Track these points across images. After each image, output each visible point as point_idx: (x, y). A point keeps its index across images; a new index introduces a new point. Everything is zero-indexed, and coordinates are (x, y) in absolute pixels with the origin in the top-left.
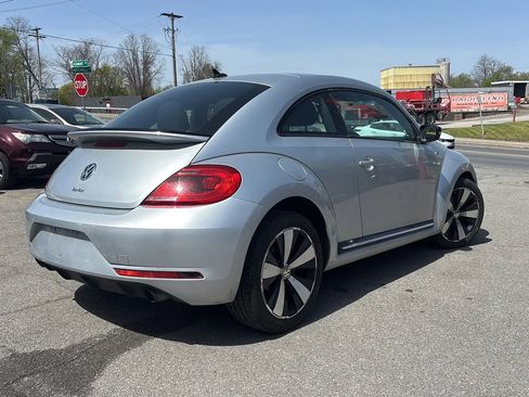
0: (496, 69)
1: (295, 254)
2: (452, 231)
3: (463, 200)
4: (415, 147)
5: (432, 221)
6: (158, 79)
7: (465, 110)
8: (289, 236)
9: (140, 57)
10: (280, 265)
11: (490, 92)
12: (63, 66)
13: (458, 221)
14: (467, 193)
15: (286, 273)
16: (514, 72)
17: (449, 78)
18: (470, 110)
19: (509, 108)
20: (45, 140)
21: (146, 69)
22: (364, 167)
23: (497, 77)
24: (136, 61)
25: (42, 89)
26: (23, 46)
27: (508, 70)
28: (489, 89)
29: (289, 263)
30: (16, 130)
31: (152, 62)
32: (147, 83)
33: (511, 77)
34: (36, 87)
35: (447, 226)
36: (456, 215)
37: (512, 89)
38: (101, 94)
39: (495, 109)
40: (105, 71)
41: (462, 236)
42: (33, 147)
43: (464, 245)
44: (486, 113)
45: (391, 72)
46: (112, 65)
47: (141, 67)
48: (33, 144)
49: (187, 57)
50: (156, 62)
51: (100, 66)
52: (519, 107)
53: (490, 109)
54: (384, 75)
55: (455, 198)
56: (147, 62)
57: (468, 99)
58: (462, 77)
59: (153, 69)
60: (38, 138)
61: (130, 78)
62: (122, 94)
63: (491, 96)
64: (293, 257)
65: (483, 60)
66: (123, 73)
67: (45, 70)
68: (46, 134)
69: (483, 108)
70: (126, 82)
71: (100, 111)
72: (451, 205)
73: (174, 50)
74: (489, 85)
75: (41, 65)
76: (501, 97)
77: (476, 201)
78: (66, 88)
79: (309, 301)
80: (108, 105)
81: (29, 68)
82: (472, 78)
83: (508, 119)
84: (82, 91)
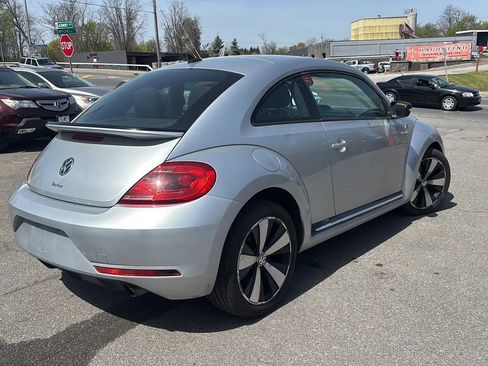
0: (461, 18)
1: (269, 242)
2: (420, 199)
3: (431, 169)
4: (386, 123)
5: (401, 192)
6: (141, 34)
7: (430, 60)
8: (264, 226)
9: (123, 13)
10: (256, 254)
11: (454, 42)
12: (49, 22)
13: (425, 189)
14: (434, 163)
15: (262, 261)
16: (477, 22)
17: (416, 28)
18: (436, 60)
19: (472, 57)
20: (33, 106)
21: (129, 24)
22: (337, 149)
23: (461, 26)
24: (119, 16)
25: (32, 45)
26: (12, 4)
27: (472, 19)
28: (453, 39)
29: (264, 250)
30: (6, 97)
31: (134, 18)
32: (131, 38)
33: (475, 27)
34: (25, 43)
35: (415, 194)
36: (424, 184)
37: (475, 38)
38: (87, 50)
39: (459, 58)
40: (90, 27)
41: (429, 202)
42: (22, 113)
43: (431, 212)
44: (450, 63)
45: (361, 24)
46: (96, 20)
47: (125, 22)
48: (22, 110)
49: (167, 12)
50: (138, 17)
51: (86, 23)
52: (482, 56)
53: (454, 59)
54: (354, 26)
55: (424, 167)
56: (130, 18)
57: (434, 50)
58: (428, 27)
59: (135, 24)
60: (26, 104)
61: (114, 34)
62: (108, 49)
63: (455, 46)
64: (268, 245)
65: (448, 11)
66: (108, 28)
67: (33, 27)
68: (34, 100)
69: (447, 58)
70: (111, 37)
71: (88, 67)
72: (419, 175)
73: (155, 7)
74: (454, 35)
75: (29, 22)
76: (466, 46)
77: (443, 170)
78: (55, 44)
79: (284, 284)
80: (95, 60)
81: (18, 25)
82: (438, 27)
83: (470, 68)
84: (68, 52)
